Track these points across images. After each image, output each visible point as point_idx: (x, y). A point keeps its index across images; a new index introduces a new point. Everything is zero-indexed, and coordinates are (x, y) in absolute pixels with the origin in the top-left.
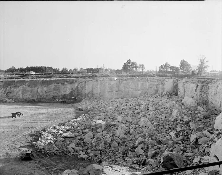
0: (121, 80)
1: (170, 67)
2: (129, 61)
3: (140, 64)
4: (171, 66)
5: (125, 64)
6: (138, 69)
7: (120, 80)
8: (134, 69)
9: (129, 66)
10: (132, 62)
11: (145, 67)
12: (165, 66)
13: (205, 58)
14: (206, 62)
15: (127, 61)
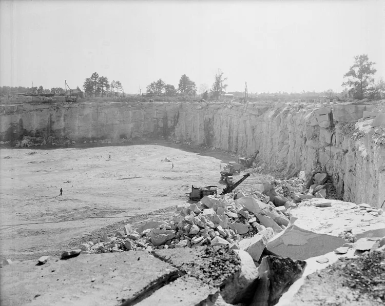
0: (99, 108)
1: (165, 86)
2: (95, 75)
3: (114, 81)
4: (166, 84)
5: (87, 79)
6: (110, 88)
7: (98, 106)
8: (105, 88)
9: (95, 83)
10: (100, 77)
11: (122, 85)
12: (157, 84)
13: (222, 73)
14: (225, 79)
15: (93, 76)
